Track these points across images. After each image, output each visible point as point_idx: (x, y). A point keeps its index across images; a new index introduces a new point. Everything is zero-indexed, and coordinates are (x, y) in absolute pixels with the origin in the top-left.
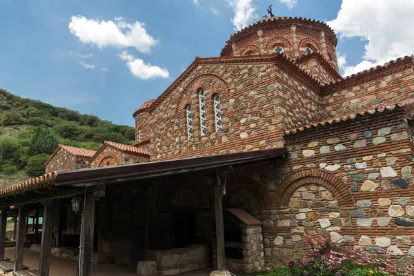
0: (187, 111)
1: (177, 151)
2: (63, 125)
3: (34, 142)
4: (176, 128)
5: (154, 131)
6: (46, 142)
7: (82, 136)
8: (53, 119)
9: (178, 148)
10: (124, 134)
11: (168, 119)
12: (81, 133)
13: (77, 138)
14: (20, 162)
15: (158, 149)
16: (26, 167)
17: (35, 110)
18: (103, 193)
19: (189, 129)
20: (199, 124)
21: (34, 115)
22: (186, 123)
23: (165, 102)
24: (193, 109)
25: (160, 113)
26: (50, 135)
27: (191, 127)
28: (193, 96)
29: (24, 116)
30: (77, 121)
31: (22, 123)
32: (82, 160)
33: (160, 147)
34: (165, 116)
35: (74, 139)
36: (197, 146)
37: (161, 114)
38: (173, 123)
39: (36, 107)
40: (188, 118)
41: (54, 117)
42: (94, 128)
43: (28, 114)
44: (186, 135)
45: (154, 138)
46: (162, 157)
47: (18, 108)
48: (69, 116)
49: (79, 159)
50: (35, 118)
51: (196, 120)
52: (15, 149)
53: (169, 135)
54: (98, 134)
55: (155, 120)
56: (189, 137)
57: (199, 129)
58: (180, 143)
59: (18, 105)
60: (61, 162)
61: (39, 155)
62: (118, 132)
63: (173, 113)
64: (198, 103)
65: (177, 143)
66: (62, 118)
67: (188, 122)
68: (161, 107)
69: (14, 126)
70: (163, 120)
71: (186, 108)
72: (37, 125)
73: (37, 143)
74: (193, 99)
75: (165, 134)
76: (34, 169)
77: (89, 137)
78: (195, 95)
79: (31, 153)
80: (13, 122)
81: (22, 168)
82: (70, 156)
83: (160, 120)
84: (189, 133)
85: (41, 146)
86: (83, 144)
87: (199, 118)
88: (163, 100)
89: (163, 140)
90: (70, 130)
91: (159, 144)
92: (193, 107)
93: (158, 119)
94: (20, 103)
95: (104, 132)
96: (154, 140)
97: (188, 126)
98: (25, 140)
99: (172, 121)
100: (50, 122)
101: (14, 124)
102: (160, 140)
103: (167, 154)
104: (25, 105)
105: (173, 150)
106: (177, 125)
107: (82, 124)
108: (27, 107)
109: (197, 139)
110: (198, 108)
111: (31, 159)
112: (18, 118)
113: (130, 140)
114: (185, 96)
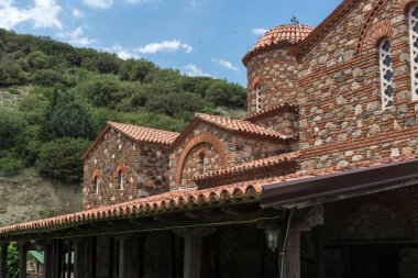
0: (382, 51)
1: (359, 133)
2: (92, 82)
3: (48, 117)
4: (356, 86)
5: (307, 94)
6: (68, 115)
7: (127, 102)
8: (73, 72)
9: (360, 124)
10: (204, 95)
11: (338, 68)
12: (125, 96)
13: (118, 105)
14: (27, 153)
15: (317, 129)
16: (37, 162)
17: (41, 56)
18: (320, 220)
19: (383, 89)
20: (409, 78)
21: (41, 66)
22: (378, 75)
23: (330, 34)
24: (395, 48)
25: (321, 58)
26: (77, 102)
27: (390, 83)
28: (394, 21)
29: (25, 69)
30: (116, 73)
31: (23, 82)
32: (150, 150)
33: (321, 125)
34: (332, 63)
35: (114, 108)
36: (403, 122)
37: (323, 59)
38: (350, 76)
39: (43, 50)
40: (382, 66)
41: (75, 68)
42: (149, 86)
43: (32, 65)
44: (379, 99)
45: (308, 107)
46: (325, 143)
47: (14, 54)
48: (101, 64)
49: (146, 149)
50: (44, 72)
51: (403, 69)
52: (18, 130)
53: (340, 100)
54: (155, 96)
55: (309, 72)
56: (384, 104)
57: (409, 88)
58: (365, 115)
59: (12, 49)
60: (112, 154)
61: (59, 140)
62: (192, 91)
63: (349, 56)
64: (407, 34)
65: (358, 116)
66: (89, 68)
67: (382, 74)
68: (324, 45)
69: (12, 88)
70: (328, 72)
71: (377, 46)
72: (49, 85)
73: (54, 118)
74: (396, 26)
75: (332, 99)
76: (51, 165)
77: (140, 102)
78: (401, 18)
79: (44, 137)
80: (8, 81)
81: (31, 163)
82: (128, 143)
83: (320, 71)
84: (383, 96)
85: (61, 124)
86: (130, 116)
87: (408, 64)
88: (328, 32)
89: (327, 110)
90: (106, 91)
91: (318, 118)
92: (394, 43)
93: (316, 71)
94: (16, 45)
95: (167, 92)
96: (308, 112)
97: (383, 80)
98: (32, 113)
99: (347, 72)
100: (69, 78)
101: (10, 85)
102: (320, 111)
103: (335, 138)
104: (24, 48)
105: (350, 129)
106: (359, 80)
107: (125, 78)
108: (27, 51)
109: (403, 108)
110: (406, 44)
111: (46, 147)
112: (17, 73)
113: (217, 105)
114: (376, 20)
